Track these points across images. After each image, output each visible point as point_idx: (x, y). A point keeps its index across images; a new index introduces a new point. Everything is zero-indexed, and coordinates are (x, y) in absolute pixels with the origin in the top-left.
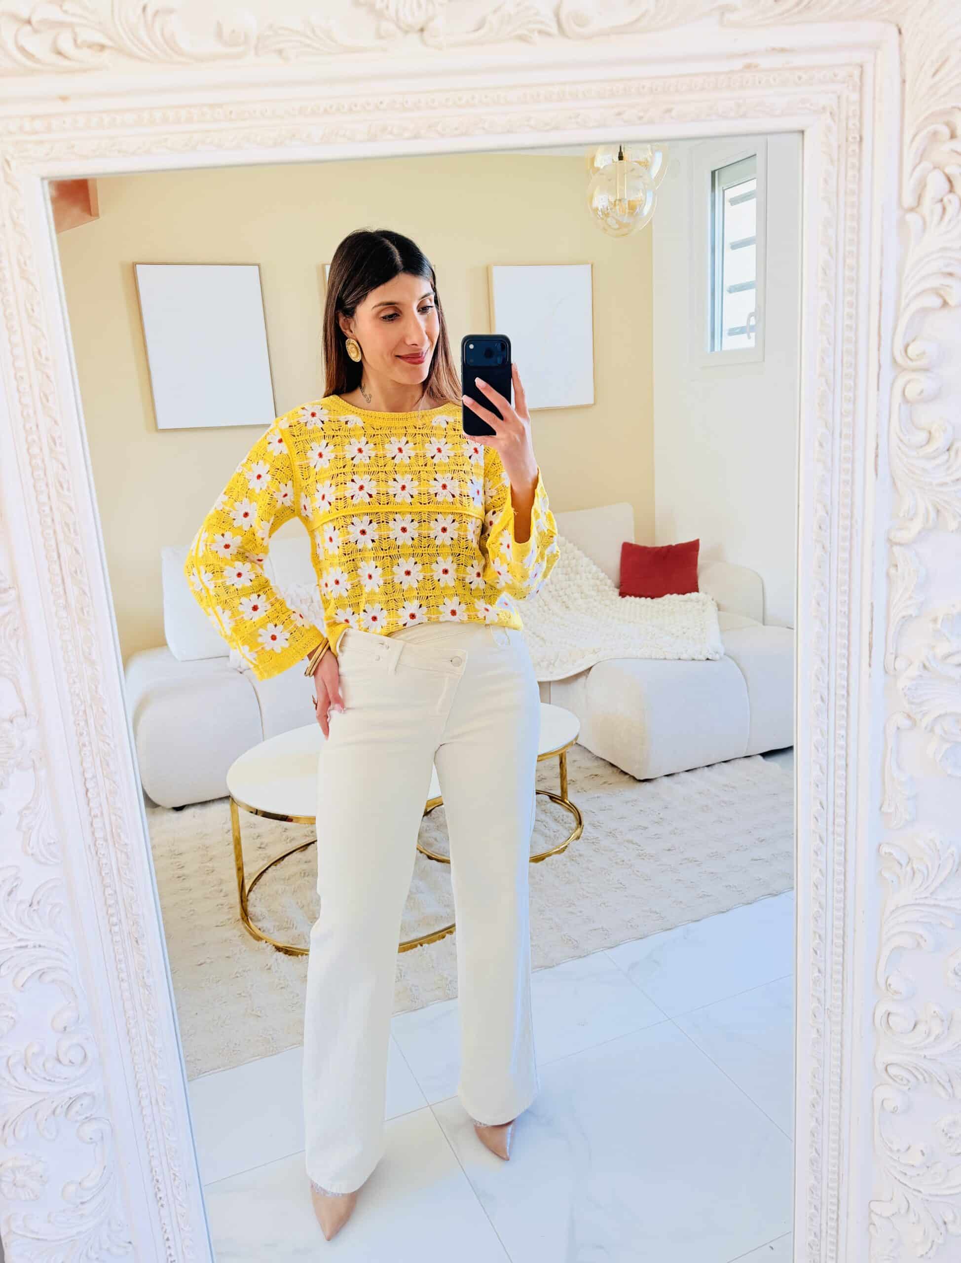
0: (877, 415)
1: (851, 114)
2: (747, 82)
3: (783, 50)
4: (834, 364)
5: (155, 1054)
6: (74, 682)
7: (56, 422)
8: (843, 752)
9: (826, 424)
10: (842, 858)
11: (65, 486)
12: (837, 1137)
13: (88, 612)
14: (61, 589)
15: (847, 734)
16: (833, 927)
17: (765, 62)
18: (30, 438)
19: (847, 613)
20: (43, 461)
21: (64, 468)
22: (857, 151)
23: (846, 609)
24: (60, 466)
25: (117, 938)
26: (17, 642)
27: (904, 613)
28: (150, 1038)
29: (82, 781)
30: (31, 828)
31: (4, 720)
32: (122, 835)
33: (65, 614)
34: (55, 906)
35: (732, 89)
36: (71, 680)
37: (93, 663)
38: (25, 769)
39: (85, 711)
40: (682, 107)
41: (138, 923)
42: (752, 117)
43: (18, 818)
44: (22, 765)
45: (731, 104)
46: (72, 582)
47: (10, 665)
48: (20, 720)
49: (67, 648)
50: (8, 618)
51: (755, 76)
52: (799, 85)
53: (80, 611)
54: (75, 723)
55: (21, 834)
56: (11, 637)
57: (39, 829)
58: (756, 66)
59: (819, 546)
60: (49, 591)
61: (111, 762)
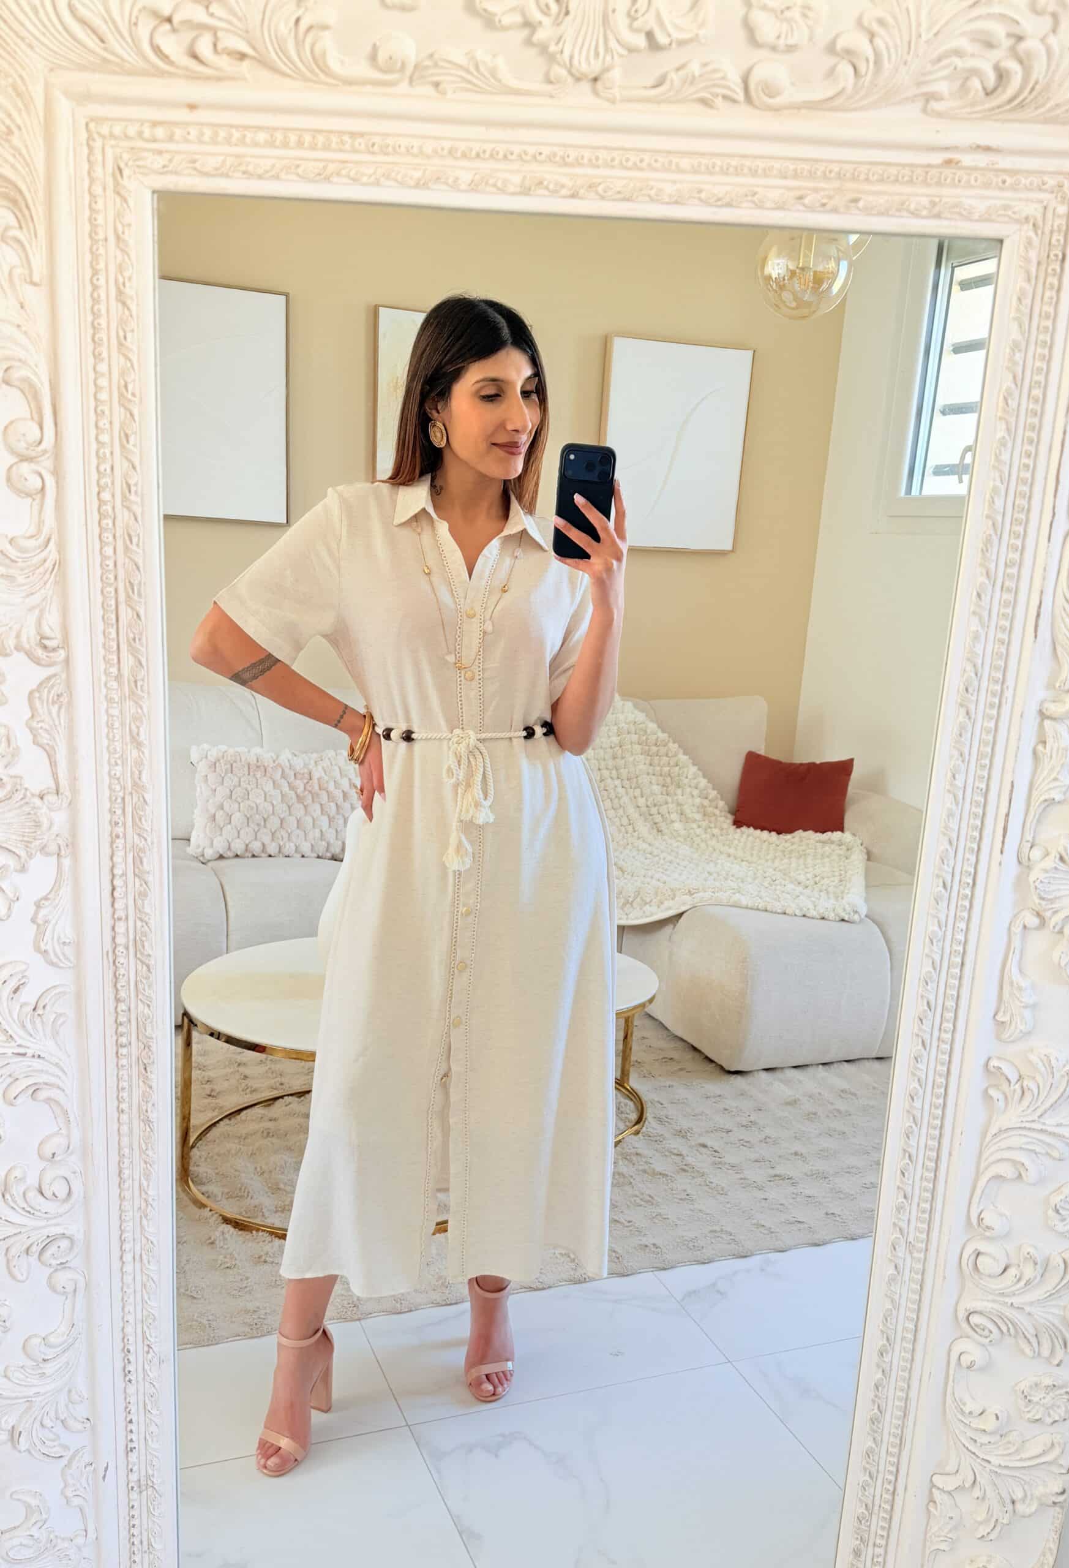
0: (1045, 569)
1: (1055, 228)
2: (945, 180)
3: (988, 149)
4: (1004, 508)
5: (145, 1200)
6: (117, 764)
7: (134, 468)
8: (961, 948)
9: (987, 573)
10: (945, 1069)
11: (135, 541)
12: (904, 1395)
13: (141, 686)
14: (115, 658)
15: (967, 928)
16: (926, 1146)
17: (967, 160)
18: (102, 482)
19: (984, 791)
20: (114, 509)
21: (136, 519)
22: (1058, 270)
23: (983, 786)
24: (133, 518)
25: (124, 1061)
26: (60, 708)
27: (1046, 797)
29: (108, 878)
30: (46, 922)
31: (33, 795)
32: (146, 944)
33: (115, 685)
34: (60, 1015)
35: (928, 185)
36: (113, 761)
37: (139, 745)
38: (48, 854)
39: (123, 799)
40: (871, 198)
41: (149, 1047)
42: (946, 219)
43: (35, 908)
44: (46, 849)
45: (925, 201)
46: (128, 650)
47: (49, 734)
48: (51, 798)
49: (112, 725)
50: (53, 680)
51: (955, 174)
52: (1001, 189)
53: (133, 684)
54: (110, 811)
55: (35, 927)
56: (54, 703)
57: (57, 923)
58: (957, 163)
59: (963, 711)
60: (101, 658)
61: (145, 860)
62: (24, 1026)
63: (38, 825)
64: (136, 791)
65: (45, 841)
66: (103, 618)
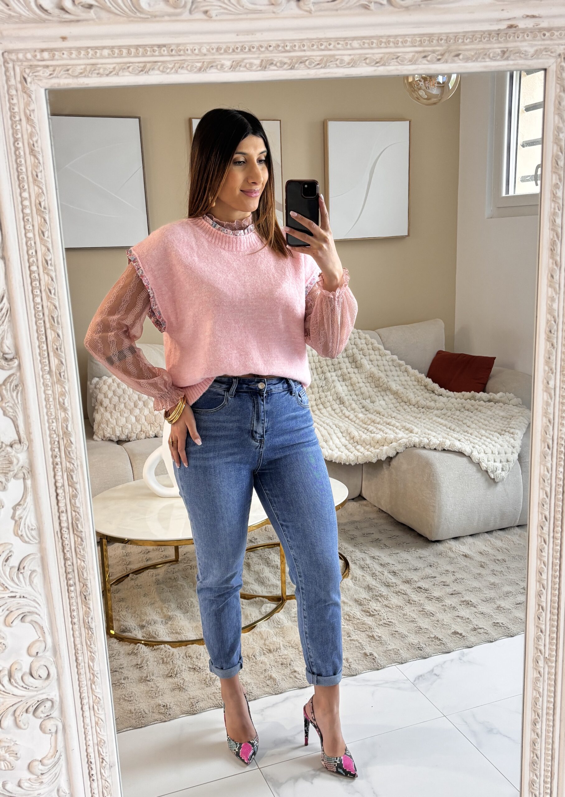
2: (510, 38)
3: (534, 17)
5: (93, 674)
6: (53, 422)
7: (49, 250)
11: (53, 292)
13: (64, 376)
14: (47, 361)
16: (551, 600)
17: (522, 24)
18: (31, 260)
20: (39, 275)
21: (52, 280)
25: (73, 595)
26: (17, 393)
28: (91, 664)
29: (54, 488)
30: (21, 518)
31: (6, 446)
32: (79, 526)
33: (48, 377)
34: (33, 571)
35: (500, 42)
36: (51, 421)
37: (65, 410)
38: (18, 479)
39: (59, 442)
40: (467, 53)
41: (86, 585)
42: (513, 60)
43: (12, 511)
44: (17, 476)
45: (499, 51)
46: (54, 356)
47: (12, 409)
48: (17, 446)
49: (49, 400)
50: (12, 378)
51: (514, 33)
52: (544, 40)
53: (58, 375)
54: (51, 449)
55: (13, 522)
56: (13, 390)
57: (26, 519)
58: (515, 27)
59: (549, 345)
60: (39, 361)
61: (74, 476)
62: (13, 580)
63: (11, 463)
64: (66, 437)
65: (16, 471)
66: (38, 338)
